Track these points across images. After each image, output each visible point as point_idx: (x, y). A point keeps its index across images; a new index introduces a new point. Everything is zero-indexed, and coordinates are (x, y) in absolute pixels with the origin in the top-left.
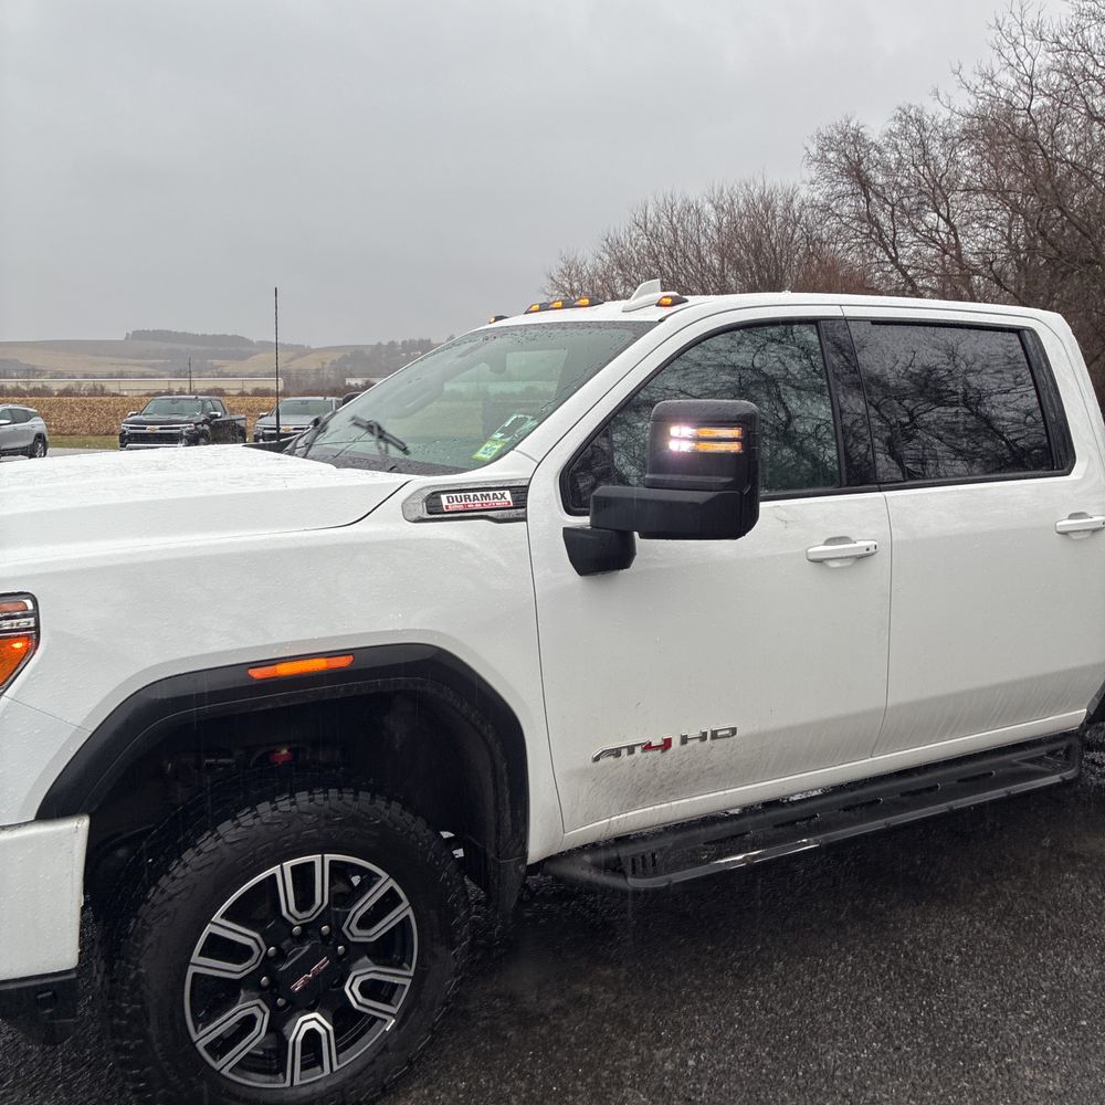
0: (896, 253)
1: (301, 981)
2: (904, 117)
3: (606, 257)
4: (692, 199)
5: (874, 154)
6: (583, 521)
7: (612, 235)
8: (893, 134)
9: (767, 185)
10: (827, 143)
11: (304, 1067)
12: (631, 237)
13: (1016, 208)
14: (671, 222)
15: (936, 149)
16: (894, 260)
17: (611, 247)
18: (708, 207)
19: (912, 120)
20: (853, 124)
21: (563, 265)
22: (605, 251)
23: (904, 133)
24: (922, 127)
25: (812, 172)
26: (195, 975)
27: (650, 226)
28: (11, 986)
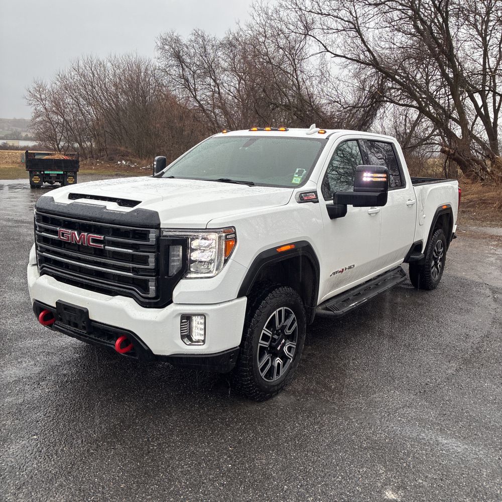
0: (196, 94)
1: (279, 347)
2: (196, 34)
3: (58, 83)
4: (101, 60)
5: (185, 49)
6: (331, 202)
7: (62, 72)
8: (192, 41)
9: (138, 56)
10: (164, 41)
11: (277, 375)
12: (71, 75)
13: (241, 78)
14: (91, 70)
15: (209, 50)
16: (195, 97)
17: (61, 79)
18: (109, 65)
19: (199, 35)
20: (175, 34)
21: (35, 86)
22: (58, 80)
23: (196, 41)
24: (204, 40)
25: (158, 54)
26: (260, 346)
27: (81, 70)
28: (226, 352)
